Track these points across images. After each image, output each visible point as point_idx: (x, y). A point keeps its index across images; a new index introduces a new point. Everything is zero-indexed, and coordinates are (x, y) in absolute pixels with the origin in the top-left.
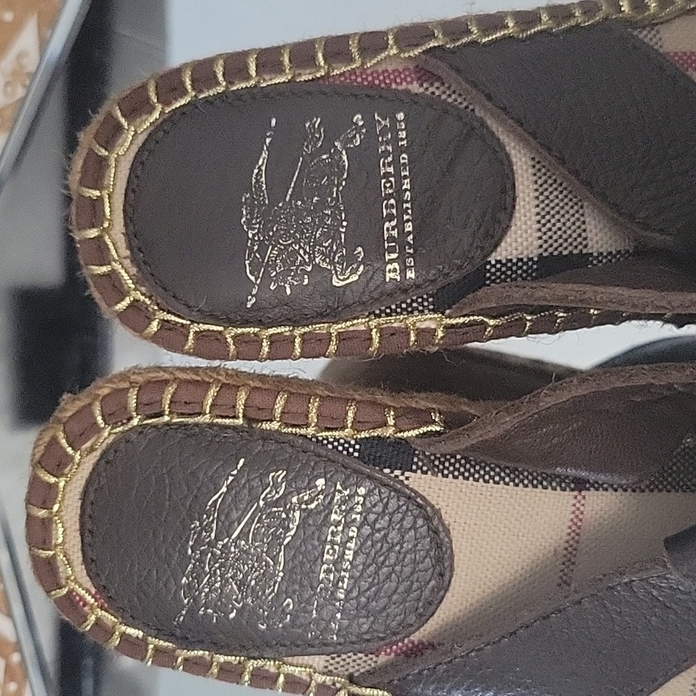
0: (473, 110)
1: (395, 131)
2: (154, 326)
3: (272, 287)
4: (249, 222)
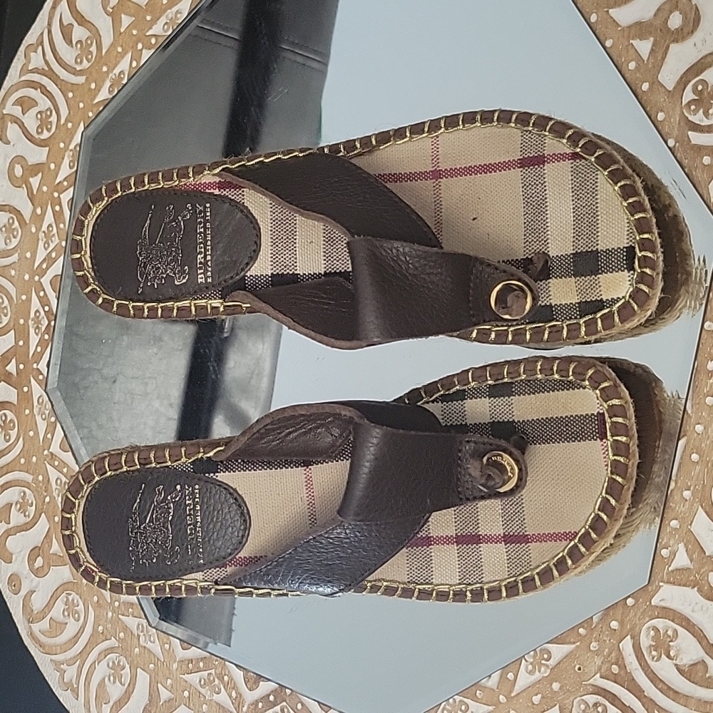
0: (243, 203)
1: (205, 212)
2: (100, 301)
3: (149, 284)
4: (140, 253)
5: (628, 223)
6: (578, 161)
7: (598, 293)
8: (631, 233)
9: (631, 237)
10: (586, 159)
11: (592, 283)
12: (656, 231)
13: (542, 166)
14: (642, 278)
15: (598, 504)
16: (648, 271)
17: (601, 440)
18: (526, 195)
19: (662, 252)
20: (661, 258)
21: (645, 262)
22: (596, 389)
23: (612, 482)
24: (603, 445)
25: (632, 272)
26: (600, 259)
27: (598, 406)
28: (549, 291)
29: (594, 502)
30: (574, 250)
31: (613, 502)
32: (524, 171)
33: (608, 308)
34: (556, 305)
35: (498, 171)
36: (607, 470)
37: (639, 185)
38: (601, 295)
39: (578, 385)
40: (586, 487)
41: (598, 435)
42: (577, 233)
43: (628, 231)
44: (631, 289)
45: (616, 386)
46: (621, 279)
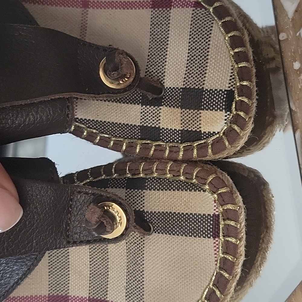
5: (232, 69)
6: (199, 9)
7: (198, 126)
8: (233, 78)
9: (233, 82)
10: (206, 9)
11: (194, 116)
12: (254, 80)
13: (168, 9)
14: (236, 120)
15: (205, 293)
16: (242, 114)
17: (214, 238)
18: (153, 32)
19: (257, 99)
20: (255, 105)
21: (241, 106)
22: (215, 193)
23: (219, 276)
24: (215, 243)
25: (228, 113)
26: (204, 97)
27: (215, 208)
28: (160, 116)
29: (202, 291)
30: (184, 85)
31: (218, 293)
32: (154, 11)
33: (204, 139)
34: (163, 128)
35: (134, 9)
36: (216, 264)
37: (247, 38)
38: (200, 128)
39: (200, 187)
40: (197, 277)
41: (211, 234)
42: (189, 71)
43: (231, 76)
44: (226, 128)
45: (231, 193)
46: (218, 117)
